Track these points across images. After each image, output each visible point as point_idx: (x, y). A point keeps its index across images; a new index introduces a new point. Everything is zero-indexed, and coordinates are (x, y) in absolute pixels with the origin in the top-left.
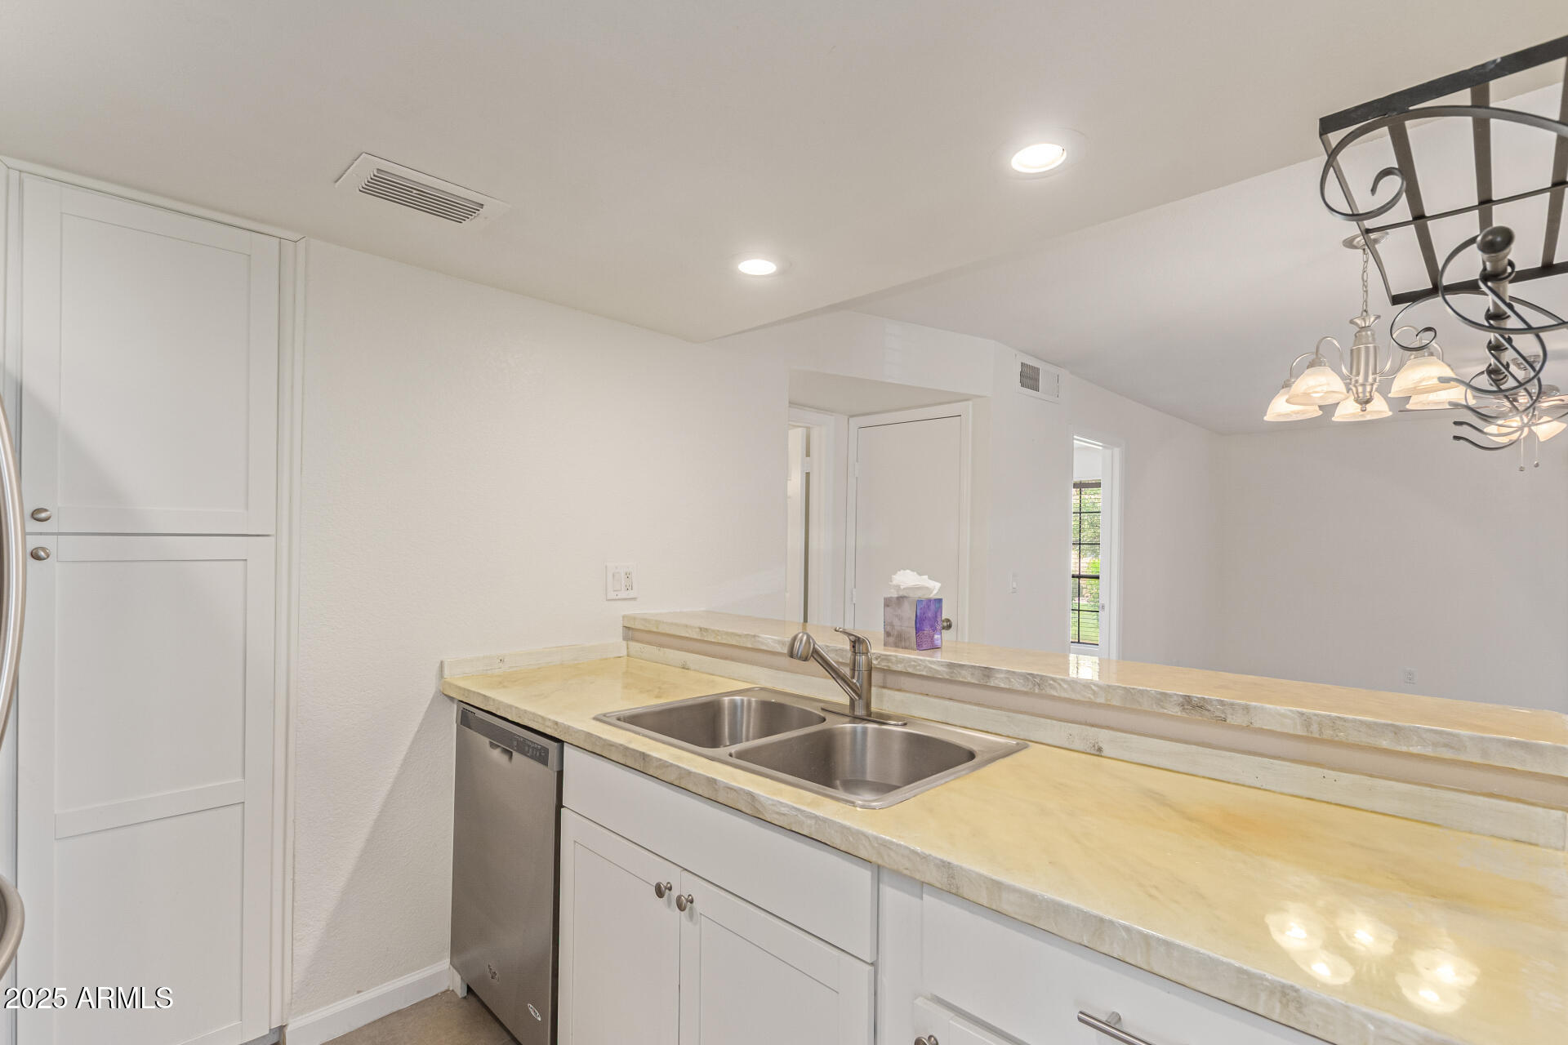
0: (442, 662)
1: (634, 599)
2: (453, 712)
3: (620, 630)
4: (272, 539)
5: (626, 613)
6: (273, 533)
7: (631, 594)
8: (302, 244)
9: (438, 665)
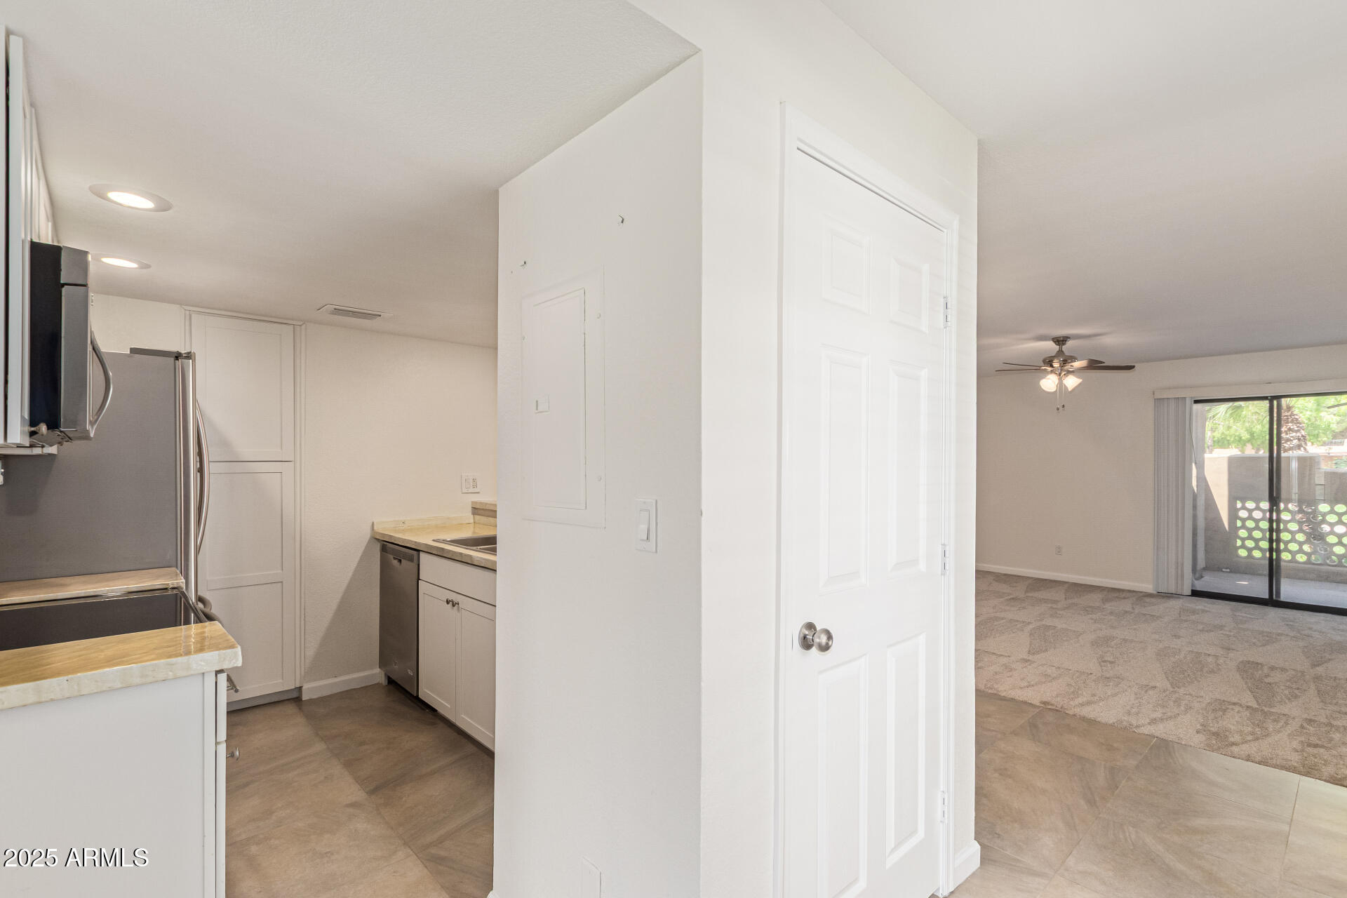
0: (373, 523)
1: (478, 493)
2: (378, 547)
3: (470, 509)
4: (292, 464)
5: (473, 500)
6: (292, 459)
7: (476, 490)
8: (303, 327)
9: (371, 524)
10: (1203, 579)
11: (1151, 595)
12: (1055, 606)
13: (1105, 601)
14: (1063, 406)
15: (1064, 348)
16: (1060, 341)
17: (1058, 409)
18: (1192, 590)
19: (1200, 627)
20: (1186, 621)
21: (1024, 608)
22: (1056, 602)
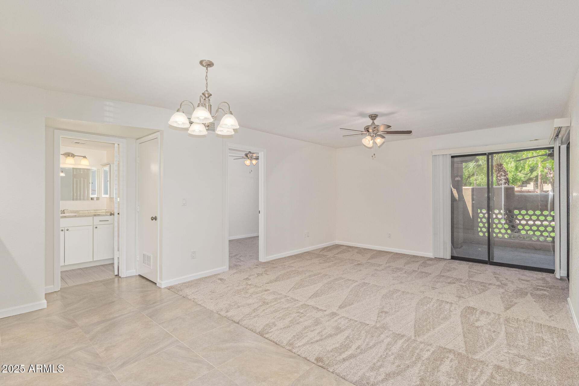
10: (462, 248)
11: (430, 259)
12: (378, 268)
13: (407, 263)
14: (374, 155)
15: (375, 121)
16: (373, 117)
17: (372, 157)
18: (452, 256)
19: (449, 281)
20: (443, 276)
21: (360, 270)
22: (380, 265)
